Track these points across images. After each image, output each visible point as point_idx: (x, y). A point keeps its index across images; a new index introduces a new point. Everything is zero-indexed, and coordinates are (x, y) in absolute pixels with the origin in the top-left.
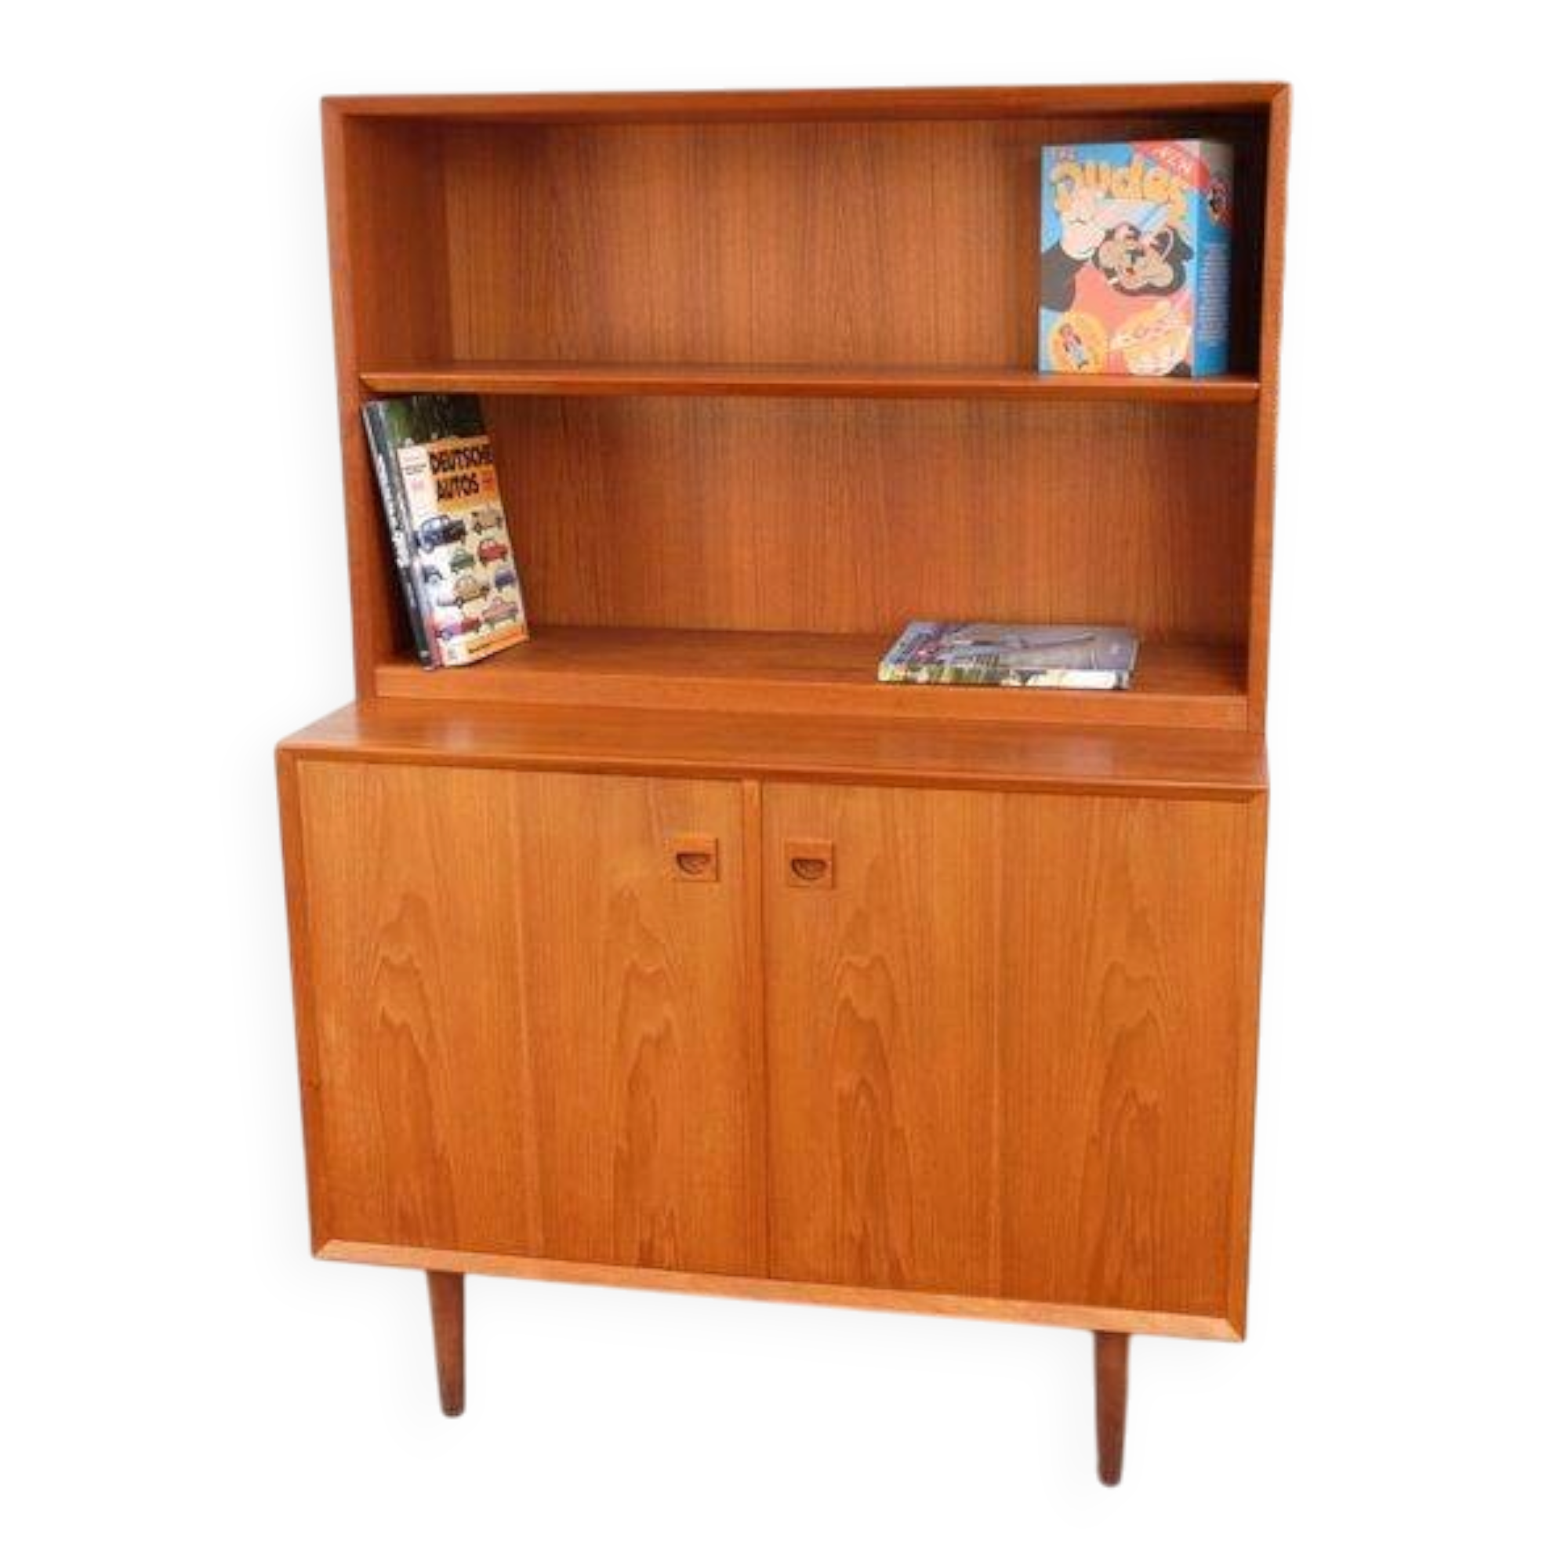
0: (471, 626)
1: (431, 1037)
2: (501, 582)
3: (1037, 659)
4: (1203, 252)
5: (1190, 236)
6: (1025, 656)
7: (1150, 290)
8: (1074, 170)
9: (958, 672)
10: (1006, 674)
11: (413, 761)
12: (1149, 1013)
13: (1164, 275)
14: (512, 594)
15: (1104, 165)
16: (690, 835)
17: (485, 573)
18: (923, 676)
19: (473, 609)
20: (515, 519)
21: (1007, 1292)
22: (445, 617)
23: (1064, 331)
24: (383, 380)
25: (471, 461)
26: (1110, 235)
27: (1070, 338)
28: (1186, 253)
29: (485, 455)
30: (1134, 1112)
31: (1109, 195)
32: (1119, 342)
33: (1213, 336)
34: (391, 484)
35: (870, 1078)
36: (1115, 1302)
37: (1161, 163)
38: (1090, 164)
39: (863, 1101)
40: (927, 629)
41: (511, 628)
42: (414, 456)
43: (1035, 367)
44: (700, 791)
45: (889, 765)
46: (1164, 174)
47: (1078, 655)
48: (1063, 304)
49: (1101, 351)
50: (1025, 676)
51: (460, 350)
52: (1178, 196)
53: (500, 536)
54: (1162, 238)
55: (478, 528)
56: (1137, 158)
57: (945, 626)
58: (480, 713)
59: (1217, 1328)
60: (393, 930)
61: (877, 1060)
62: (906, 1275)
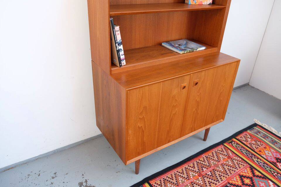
10: (194, 50)
12: (224, 89)
16: (185, 84)
24: (113, 14)
30: (220, 101)
49: (199, 2)
59: (222, 120)
60: (141, 113)
61: (198, 105)
62: (196, 129)
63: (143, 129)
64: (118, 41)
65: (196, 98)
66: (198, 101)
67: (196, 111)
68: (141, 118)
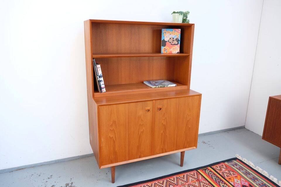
7: (175, 44)
8: (166, 32)
11: (115, 104)
12: (190, 118)
13: (177, 43)
15: (170, 31)
16: (148, 108)
23: (165, 49)
24: (95, 57)
26: (170, 39)
27: (165, 50)
28: (179, 41)
30: (188, 128)
31: (170, 34)
32: (171, 50)
35: (164, 131)
38: (168, 31)
46: (177, 32)
48: (165, 46)
49: (169, 51)
50: (167, 86)
54: (176, 39)
56: (174, 31)
59: (195, 147)
60: (112, 126)
61: (165, 129)
62: (167, 151)
63: (114, 139)
64: (99, 75)
65: (162, 122)
66: (165, 125)
67: (164, 133)
68: (111, 129)
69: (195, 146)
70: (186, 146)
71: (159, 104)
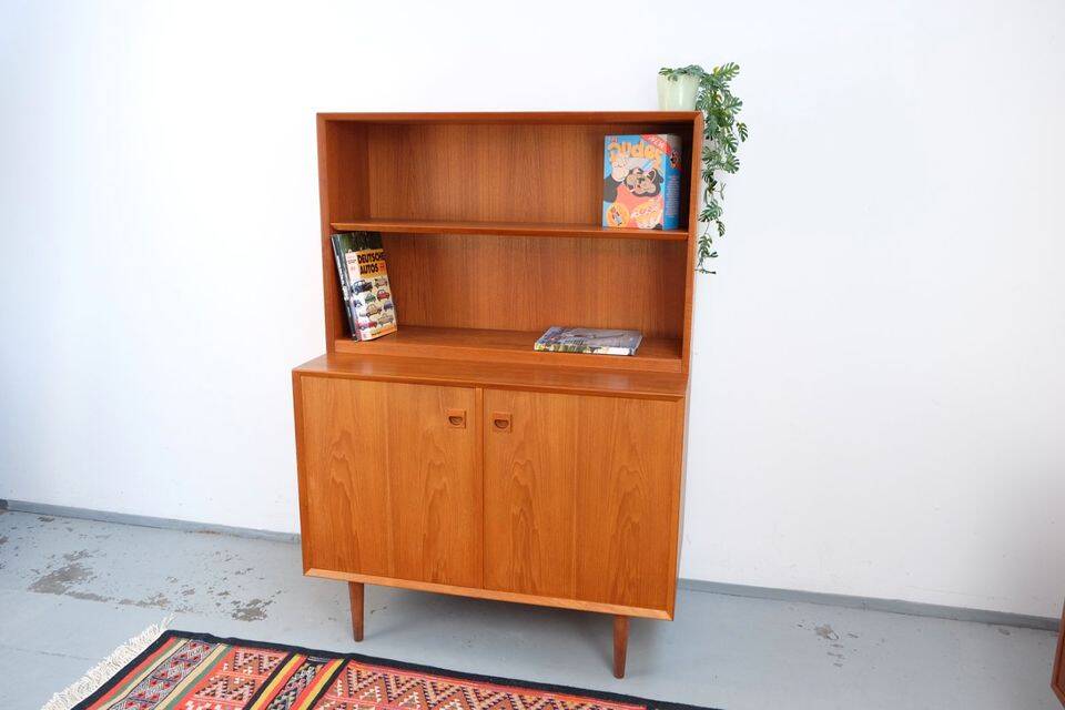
0: (373, 324)
1: (351, 489)
2: (386, 307)
3: (599, 343)
4: (668, 180)
5: (663, 173)
6: (593, 341)
7: (646, 194)
8: (617, 145)
9: (566, 347)
10: (585, 348)
11: (346, 378)
12: (637, 486)
13: (653, 189)
14: (391, 312)
15: (629, 144)
16: (456, 409)
17: (380, 304)
18: (552, 348)
19: (374, 318)
20: (392, 282)
21: (579, 597)
22: (363, 320)
23: (613, 210)
24: (340, 226)
25: (375, 259)
26: (631, 172)
27: (615, 213)
28: (661, 180)
29: (381, 256)
30: (630, 526)
32: (633, 215)
33: (672, 214)
34: (342, 267)
35: (525, 509)
36: (621, 603)
37: (652, 143)
38: (624, 143)
39: (522, 518)
40: (557, 330)
41: (390, 326)
42: (352, 256)
43: (601, 225)
44: (459, 391)
45: (537, 383)
46: (653, 148)
47: (616, 341)
48: (612, 201)
49: (627, 219)
50: (593, 349)
51: (373, 213)
52: (659, 158)
53: (387, 289)
54: (651, 173)
55: (377, 285)
56: (642, 141)
57: (565, 329)
58: (376, 359)
59: (663, 614)
60: (338, 445)
61: (528, 502)
62: (538, 589)
63: (348, 494)
64: (352, 283)
65: (516, 474)
66: (526, 487)
67: (526, 519)
68: (337, 456)
69: (664, 608)
70: (623, 595)
71: (498, 404)
